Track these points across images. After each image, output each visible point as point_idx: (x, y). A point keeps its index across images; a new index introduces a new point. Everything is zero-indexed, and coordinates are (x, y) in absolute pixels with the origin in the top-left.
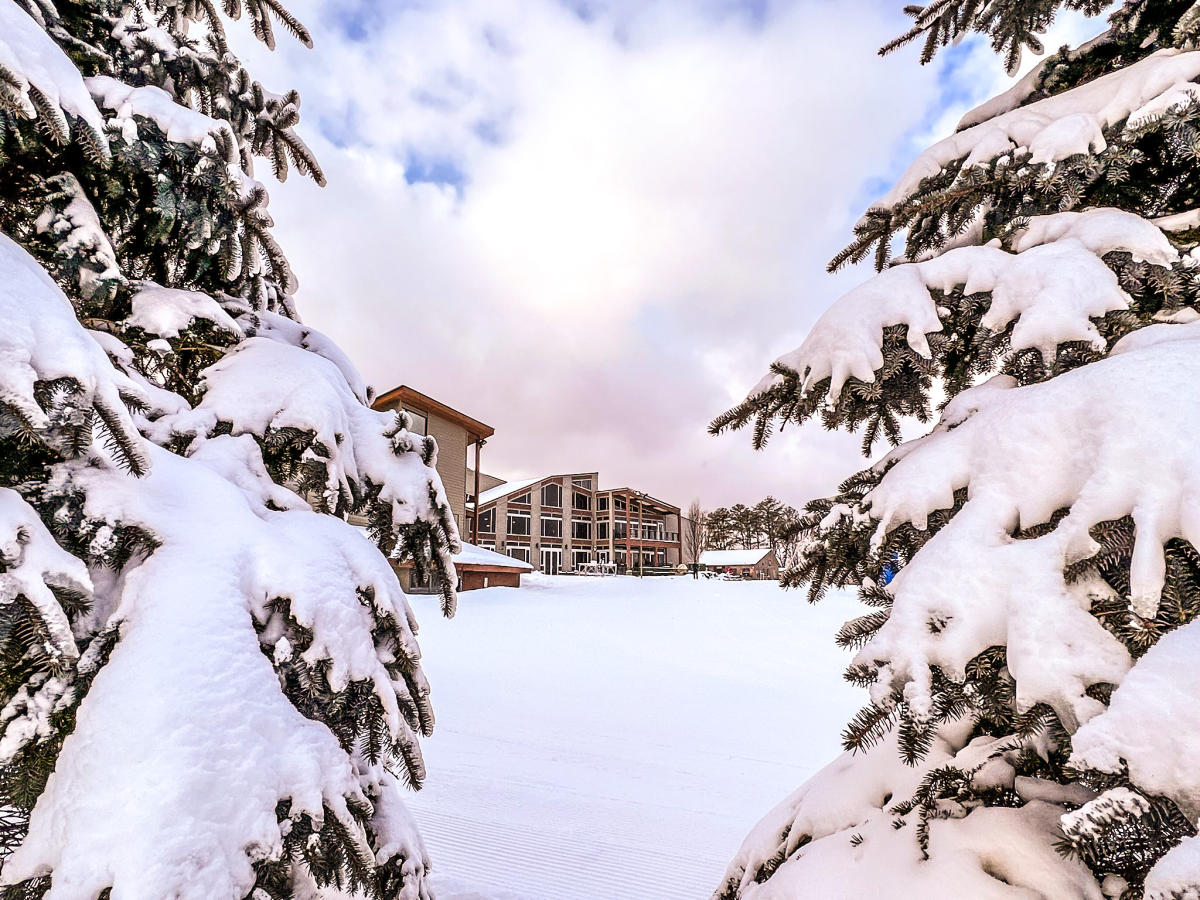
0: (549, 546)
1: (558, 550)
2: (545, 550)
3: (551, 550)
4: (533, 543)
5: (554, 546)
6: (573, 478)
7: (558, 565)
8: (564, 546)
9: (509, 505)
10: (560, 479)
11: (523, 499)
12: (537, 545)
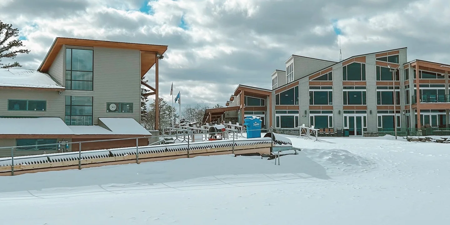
0: (353, 112)
1: (362, 115)
2: (348, 115)
3: (355, 115)
4: (335, 111)
5: (357, 112)
6: (377, 55)
7: (363, 127)
8: (368, 111)
9: (310, 83)
10: (363, 58)
11: (324, 78)
12: (339, 112)
